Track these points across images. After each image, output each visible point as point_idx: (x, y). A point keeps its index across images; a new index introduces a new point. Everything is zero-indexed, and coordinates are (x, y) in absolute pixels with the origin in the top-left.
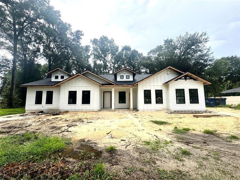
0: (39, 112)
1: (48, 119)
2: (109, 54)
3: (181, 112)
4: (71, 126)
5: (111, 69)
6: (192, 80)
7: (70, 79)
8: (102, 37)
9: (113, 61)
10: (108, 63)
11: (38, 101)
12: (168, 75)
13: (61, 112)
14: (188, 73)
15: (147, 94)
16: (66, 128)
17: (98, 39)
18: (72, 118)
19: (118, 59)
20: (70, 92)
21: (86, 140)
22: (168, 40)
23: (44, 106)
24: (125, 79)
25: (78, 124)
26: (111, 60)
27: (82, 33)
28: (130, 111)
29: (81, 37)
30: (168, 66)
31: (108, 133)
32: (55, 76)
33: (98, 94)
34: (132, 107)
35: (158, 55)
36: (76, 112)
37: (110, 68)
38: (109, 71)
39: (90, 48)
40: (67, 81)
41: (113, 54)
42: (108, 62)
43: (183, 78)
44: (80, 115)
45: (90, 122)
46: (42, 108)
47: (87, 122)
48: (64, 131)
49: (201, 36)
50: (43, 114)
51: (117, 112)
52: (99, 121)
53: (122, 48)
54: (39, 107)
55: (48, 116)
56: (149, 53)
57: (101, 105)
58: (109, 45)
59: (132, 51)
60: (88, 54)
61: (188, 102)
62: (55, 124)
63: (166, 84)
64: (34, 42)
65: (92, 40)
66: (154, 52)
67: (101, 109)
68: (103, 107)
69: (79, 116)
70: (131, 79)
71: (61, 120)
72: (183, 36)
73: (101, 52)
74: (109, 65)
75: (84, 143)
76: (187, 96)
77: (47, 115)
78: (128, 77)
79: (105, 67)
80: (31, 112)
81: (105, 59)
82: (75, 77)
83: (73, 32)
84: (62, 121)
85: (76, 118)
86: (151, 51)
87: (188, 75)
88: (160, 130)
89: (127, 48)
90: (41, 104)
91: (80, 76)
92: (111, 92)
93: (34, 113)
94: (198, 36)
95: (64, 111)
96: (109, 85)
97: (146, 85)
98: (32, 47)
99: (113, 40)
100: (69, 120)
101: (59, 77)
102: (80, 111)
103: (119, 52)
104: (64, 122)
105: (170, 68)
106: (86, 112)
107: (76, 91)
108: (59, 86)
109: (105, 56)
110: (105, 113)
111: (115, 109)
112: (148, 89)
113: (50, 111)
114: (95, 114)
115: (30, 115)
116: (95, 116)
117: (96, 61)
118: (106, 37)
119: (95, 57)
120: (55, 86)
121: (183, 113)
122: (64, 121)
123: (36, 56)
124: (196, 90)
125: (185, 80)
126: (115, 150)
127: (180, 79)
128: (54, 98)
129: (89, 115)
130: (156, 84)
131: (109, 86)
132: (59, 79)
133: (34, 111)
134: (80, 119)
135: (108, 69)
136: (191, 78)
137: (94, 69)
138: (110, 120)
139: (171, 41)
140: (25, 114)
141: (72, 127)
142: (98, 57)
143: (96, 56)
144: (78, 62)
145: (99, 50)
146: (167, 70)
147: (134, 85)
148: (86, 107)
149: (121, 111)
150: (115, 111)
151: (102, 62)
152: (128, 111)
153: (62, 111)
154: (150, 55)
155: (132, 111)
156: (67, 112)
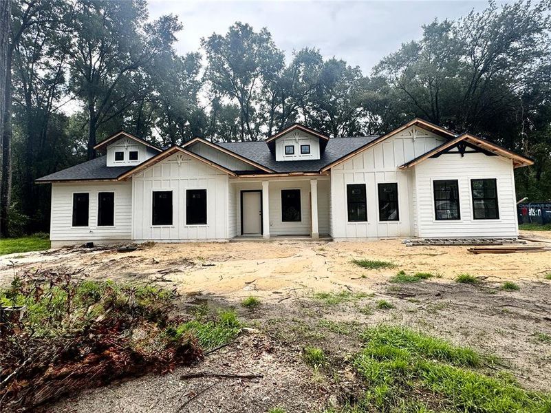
0: (84, 246)
1: (114, 260)
2: (256, 76)
3: (442, 242)
4: (168, 271)
5: (265, 120)
6: (481, 155)
7: (156, 162)
8: (235, 26)
9: (270, 95)
10: (255, 101)
11: (80, 218)
12: (413, 141)
13: (136, 245)
14: (467, 136)
15: (356, 196)
16: (159, 276)
17: (224, 36)
18: (166, 258)
19: (282, 89)
20: (156, 195)
21: (204, 293)
22: (435, 24)
23: (94, 231)
24: (298, 156)
25: (182, 268)
26: (263, 92)
27: (178, 22)
28: (310, 241)
29: (176, 34)
30: (413, 119)
31: (249, 283)
32: (116, 153)
33: (228, 198)
34: (315, 230)
35: (405, 72)
36: (173, 244)
37: (261, 115)
38: (258, 125)
39: (201, 62)
40: (147, 166)
41: (268, 77)
42: (255, 98)
43: (456, 149)
44: (185, 252)
45: (210, 265)
46: (91, 235)
47: (203, 265)
48: (155, 281)
49: (538, 9)
50: (94, 250)
51: (275, 244)
52: (230, 263)
53: (294, 57)
54: (82, 234)
55: (109, 253)
56: (376, 68)
57: (236, 226)
58: (256, 48)
59: (327, 64)
60: (195, 79)
61: (469, 214)
62: (133, 270)
63: (408, 168)
64: (47, 54)
65: (207, 39)
66: (393, 64)
67: (237, 237)
68: (242, 232)
69: (181, 254)
70: (315, 154)
71: (142, 261)
72: (481, 15)
73: (232, 73)
74: (257, 108)
75: (201, 297)
76: (465, 198)
77: (105, 252)
78: (306, 150)
79: (247, 113)
80: (65, 247)
81: (244, 92)
82: (168, 156)
83: (153, 24)
84: (144, 263)
85: (176, 256)
86: (382, 63)
87: (468, 141)
88: (364, 277)
89: (308, 57)
90: (87, 225)
91: (179, 154)
92: (261, 192)
93: (72, 247)
94: (529, 9)
95: (143, 242)
96: (254, 174)
97: (352, 171)
98: (43, 69)
99: (269, 34)
100: (161, 261)
101: (127, 156)
102: (182, 241)
103: (285, 68)
104: (151, 266)
105: (417, 123)
106: (198, 245)
107: (172, 192)
108: (128, 180)
109: (246, 82)
110: (246, 246)
111: (271, 236)
112: (358, 181)
113: (108, 242)
114: (222, 250)
115: (66, 252)
116: (221, 253)
117: (219, 98)
118: (247, 25)
119: (215, 87)
120: (119, 179)
121: (448, 245)
122: (149, 263)
123: (53, 95)
124: (493, 182)
125: (459, 155)
126: (259, 303)
127: (446, 151)
128: (118, 211)
129: (206, 252)
130: (379, 167)
131: (255, 176)
132: (127, 162)
133: (71, 244)
134: (186, 260)
135: (255, 120)
136: (478, 149)
137: (213, 123)
138: (255, 262)
139: (447, 26)
140: (49, 251)
141: (172, 274)
142: (225, 86)
143: (219, 83)
144: (166, 105)
145: (226, 66)
146: (409, 130)
147: (319, 172)
148: (197, 230)
149: (286, 242)
150: (271, 242)
151: (236, 101)
152: (307, 240)
153: (140, 242)
154: (381, 73)
155: (315, 242)
156: (150, 245)
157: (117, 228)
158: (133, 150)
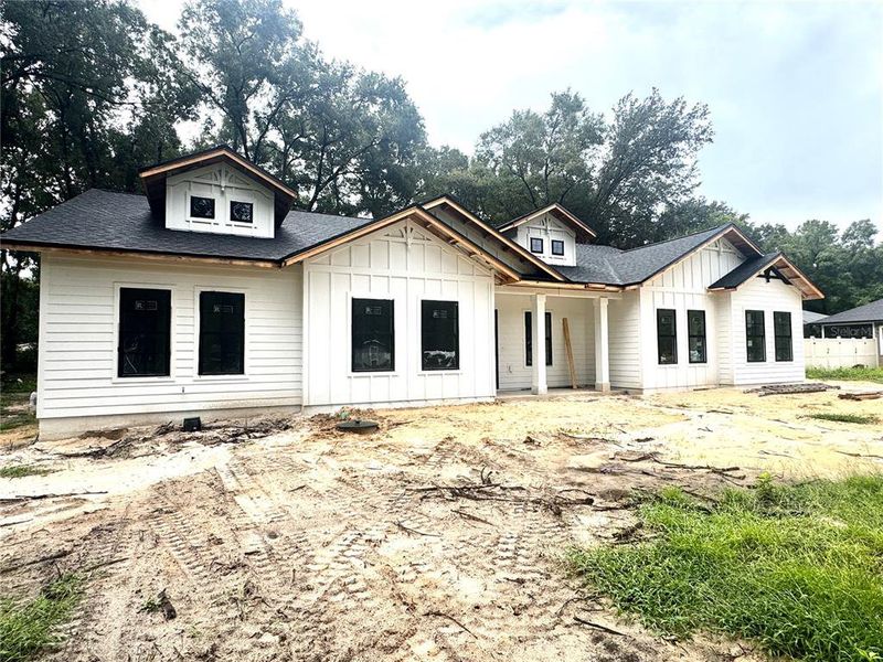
6: (780, 283)
12: (719, 255)
32: (193, 199)
33: (494, 320)
34: (605, 378)
46: (179, 398)
76: (770, 335)
78: (558, 249)
90: (167, 373)
91: (409, 225)
97: (662, 289)
105: (731, 231)
107: (392, 302)
112: (668, 305)
125: (764, 279)
128: (256, 338)
130: (688, 287)
132: (223, 223)
133: (113, 425)
136: (778, 275)
147: (625, 286)
157: (252, 379)
158: (240, 198)
